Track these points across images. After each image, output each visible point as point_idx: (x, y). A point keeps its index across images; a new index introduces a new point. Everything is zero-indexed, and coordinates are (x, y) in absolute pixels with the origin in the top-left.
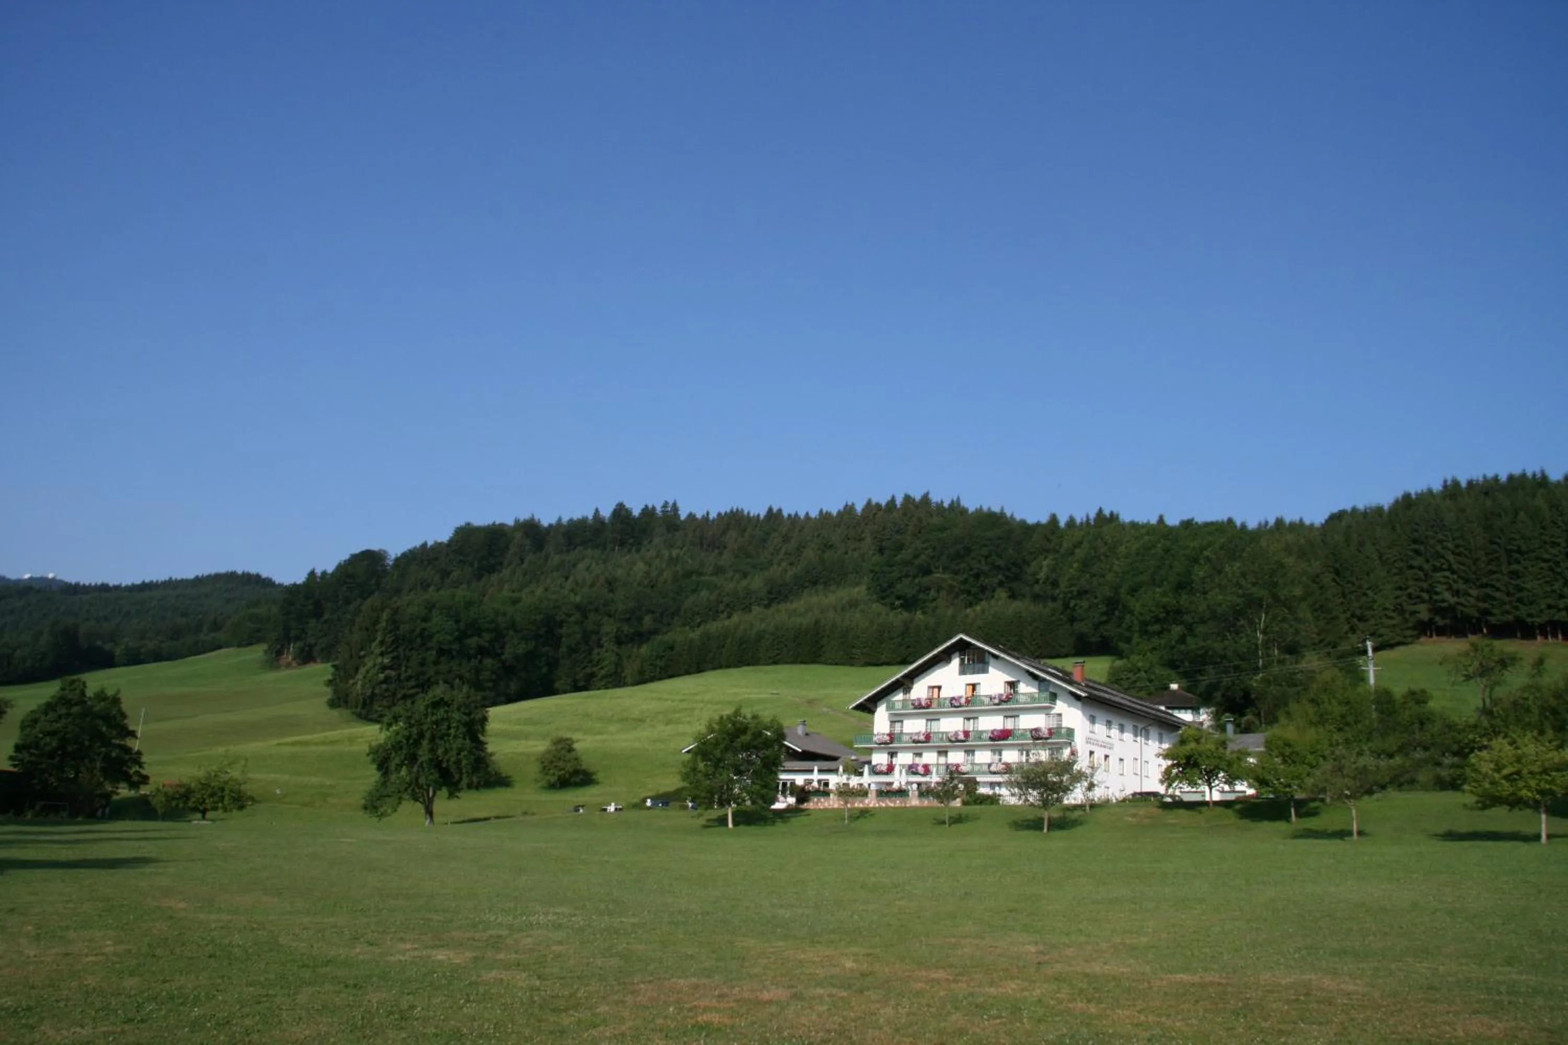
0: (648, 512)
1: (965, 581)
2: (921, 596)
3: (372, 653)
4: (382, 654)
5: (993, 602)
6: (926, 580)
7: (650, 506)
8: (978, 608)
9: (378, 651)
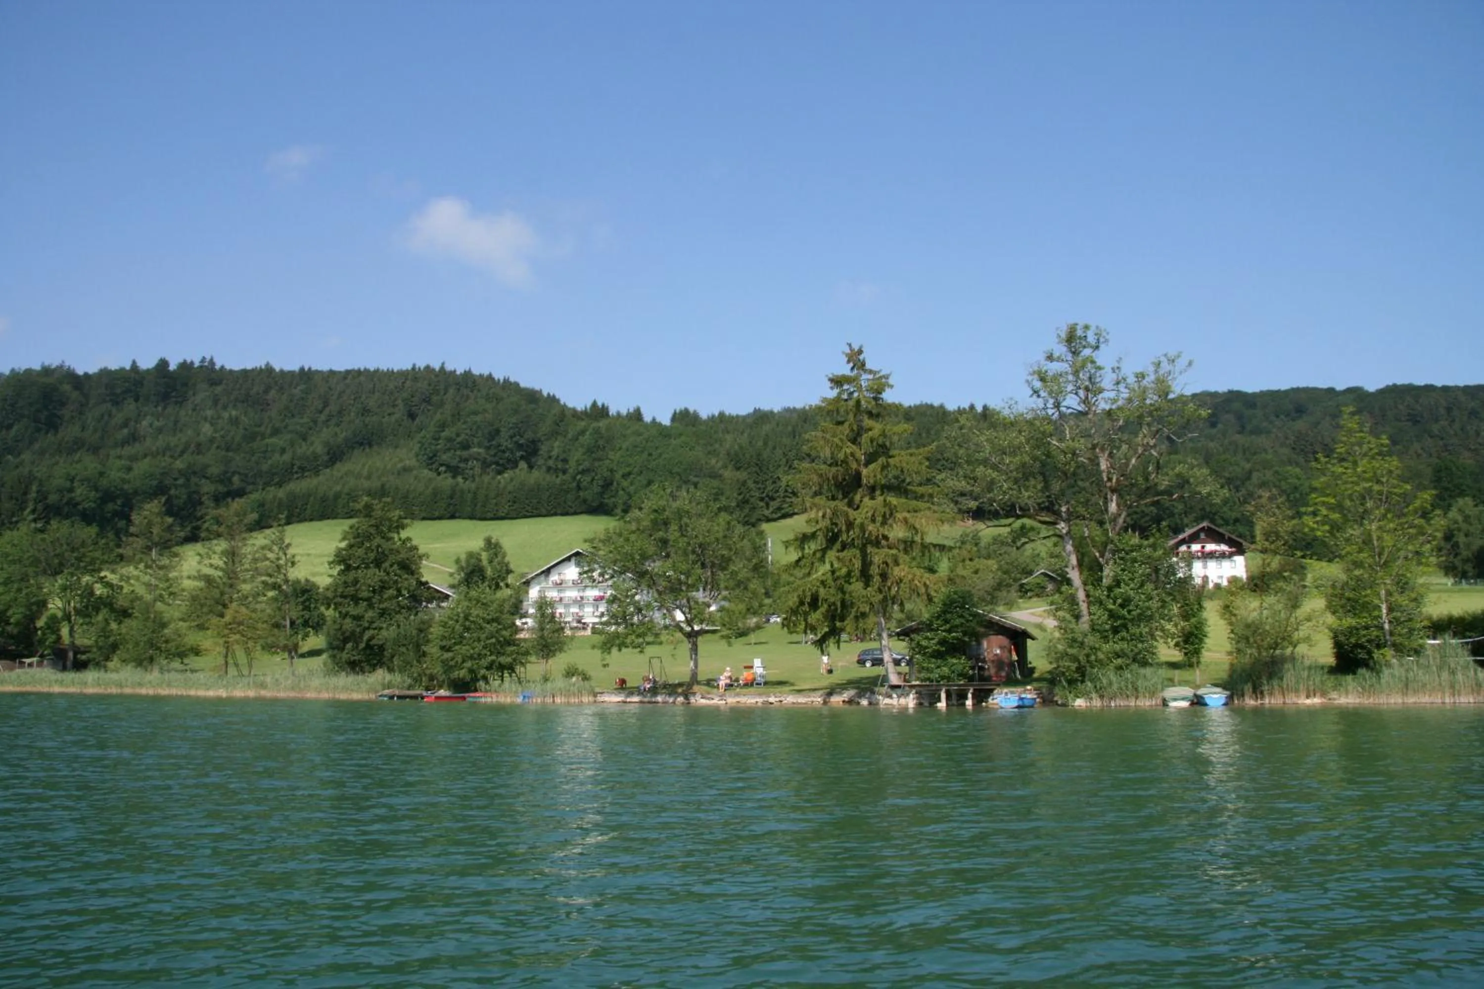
0: (185, 366)
1: (495, 455)
2: (462, 465)
3: (25, 519)
4: (35, 520)
5: (517, 471)
6: (465, 454)
7: (189, 361)
8: (506, 475)
9: (31, 517)
